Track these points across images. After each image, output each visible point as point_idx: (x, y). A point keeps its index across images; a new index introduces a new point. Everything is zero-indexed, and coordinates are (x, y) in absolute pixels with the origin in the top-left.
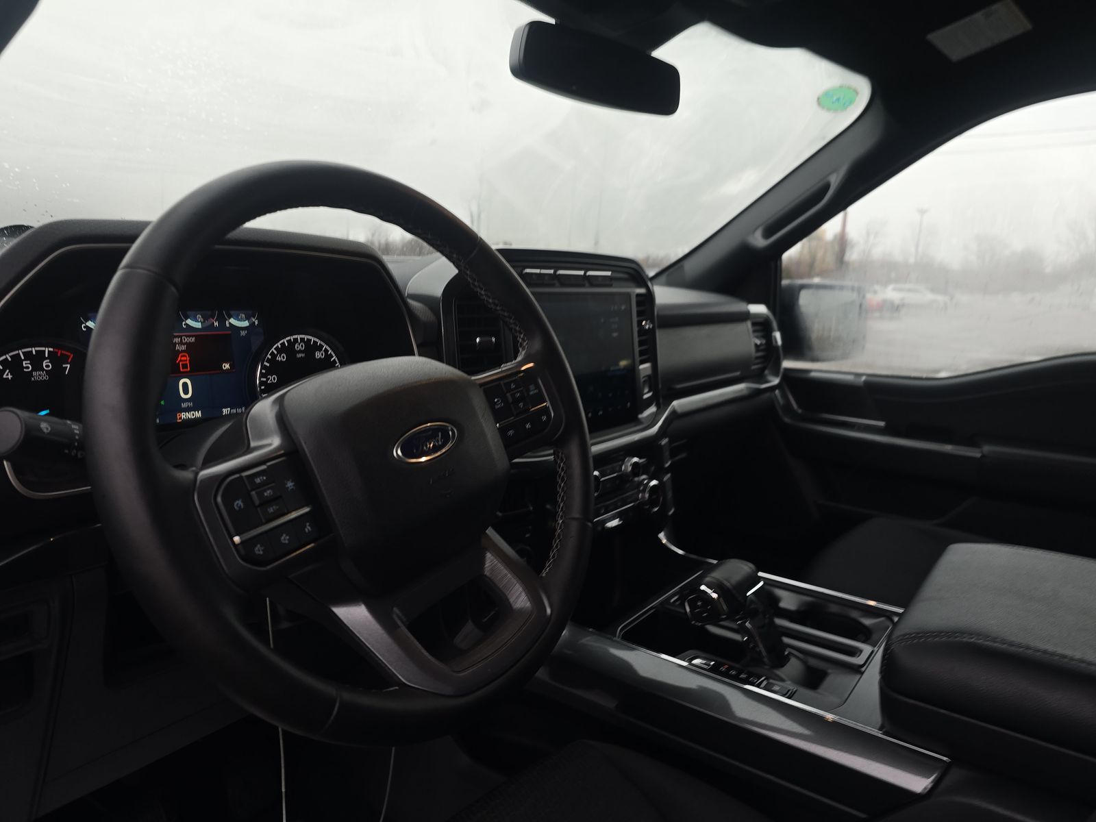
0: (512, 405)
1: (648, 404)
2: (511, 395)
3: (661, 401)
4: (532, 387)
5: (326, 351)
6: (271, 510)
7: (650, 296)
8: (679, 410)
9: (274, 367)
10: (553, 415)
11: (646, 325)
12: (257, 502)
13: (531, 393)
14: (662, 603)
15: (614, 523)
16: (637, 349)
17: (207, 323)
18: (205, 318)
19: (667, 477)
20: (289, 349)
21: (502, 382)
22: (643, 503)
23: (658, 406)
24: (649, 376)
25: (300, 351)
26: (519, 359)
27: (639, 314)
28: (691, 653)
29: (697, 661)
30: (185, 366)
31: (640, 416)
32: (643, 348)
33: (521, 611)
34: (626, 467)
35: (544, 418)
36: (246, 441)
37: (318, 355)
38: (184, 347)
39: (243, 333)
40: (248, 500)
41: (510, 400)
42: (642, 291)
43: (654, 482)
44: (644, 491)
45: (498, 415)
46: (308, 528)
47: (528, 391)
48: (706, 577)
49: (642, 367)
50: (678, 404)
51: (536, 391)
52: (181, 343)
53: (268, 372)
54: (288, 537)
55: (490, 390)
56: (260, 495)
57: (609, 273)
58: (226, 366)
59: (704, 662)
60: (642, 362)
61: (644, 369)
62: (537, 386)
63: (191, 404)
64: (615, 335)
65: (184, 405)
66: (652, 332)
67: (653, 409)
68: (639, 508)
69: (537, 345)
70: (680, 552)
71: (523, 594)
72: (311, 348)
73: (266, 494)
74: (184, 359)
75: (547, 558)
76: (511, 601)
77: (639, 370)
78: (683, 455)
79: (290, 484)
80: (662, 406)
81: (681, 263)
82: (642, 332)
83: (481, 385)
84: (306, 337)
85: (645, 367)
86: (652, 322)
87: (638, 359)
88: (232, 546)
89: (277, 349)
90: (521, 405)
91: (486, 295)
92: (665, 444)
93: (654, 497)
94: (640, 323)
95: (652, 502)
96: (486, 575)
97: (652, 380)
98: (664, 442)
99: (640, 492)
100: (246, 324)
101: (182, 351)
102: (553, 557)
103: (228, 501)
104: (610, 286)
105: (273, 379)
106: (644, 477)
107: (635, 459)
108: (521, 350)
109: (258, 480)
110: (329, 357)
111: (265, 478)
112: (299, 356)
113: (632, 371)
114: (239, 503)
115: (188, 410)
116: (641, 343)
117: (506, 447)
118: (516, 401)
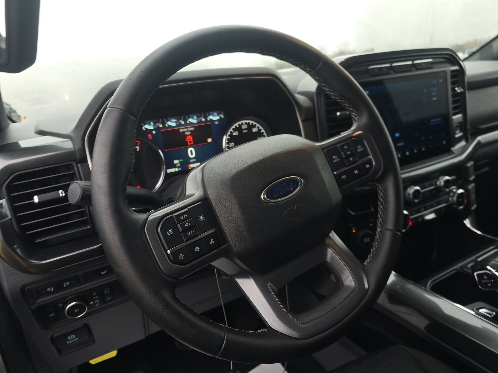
0: (345, 160)
1: (459, 140)
2: (344, 153)
3: (469, 136)
4: (359, 147)
5: (258, 127)
6: (189, 234)
7: (462, 71)
8: (482, 141)
9: (232, 139)
10: (374, 164)
11: (458, 90)
12: (181, 230)
13: (359, 151)
14: (461, 267)
15: (431, 216)
16: (451, 106)
17: (199, 119)
18: (198, 117)
19: (471, 186)
20: (239, 129)
21: (338, 145)
22: (453, 204)
23: (467, 141)
24: (460, 123)
25: (245, 129)
26: (353, 128)
27: (453, 83)
28: (479, 304)
29: (482, 311)
30: (190, 142)
31: (453, 149)
32: (455, 105)
33: (348, 287)
34: (440, 182)
35: (368, 166)
36: (184, 193)
37: (254, 130)
38: (189, 133)
39: (216, 123)
40: (175, 229)
41: (344, 156)
42: (456, 68)
43: (461, 191)
44: (453, 196)
45: (333, 167)
46: (212, 242)
47: (357, 149)
48: (492, 260)
49: (455, 117)
50: (481, 138)
51: (362, 149)
52: (188, 131)
53: (229, 141)
54: (199, 248)
55: (329, 151)
56: (182, 226)
57: (430, 60)
58: (210, 140)
59: (488, 311)
60: (455, 114)
61: (457, 119)
62: (363, 146)
63: (195, 160)
64: (434, 99)
65: (192, 161)
66: (463, 94)
67: (463, 143)
68: (450, 207)
69: (364, 119)
70: (479, 233)
71: (350, 276)
72: (250, 127)
73: (186, 225)
74: (190, 139)
75: (369, 252)
76: (343, 279)
77: (452, 119)
78: (486, 169)
79: (202, 218)
80: (470, 141)
81: (490, 45)
82: (455, 94)
83: (323, 149)
84: (247, 121)
85: (458, 117)
86: (463, 87)
87: (451, 112)
88: (166, 255)
89: (233, 129)
90: (351, 159)
91: (329, 91)
92: (471, 166)
93: (461, 200)
94: (453, 89)
95: (459, 203)
96: (328, 262)
97: (462, 126)
98: (470, 164)
99: (450, 196)
100: (217, 118)
101: (189, 135)
102: (373, 252)
103: (164, 230)
104: (431, 68)
105: (232, 144)
106: (454, 187)
107: (447, 178)
108: (354, 122)
109: (182, 218)
110: (260, 130)
111: (186, 216)
112: (245, 131)
113: (447, 119)
114: (170, 232)
115: (193, 163)
116: (454, 102)
117: (339, 186)
118: (348, 157)
